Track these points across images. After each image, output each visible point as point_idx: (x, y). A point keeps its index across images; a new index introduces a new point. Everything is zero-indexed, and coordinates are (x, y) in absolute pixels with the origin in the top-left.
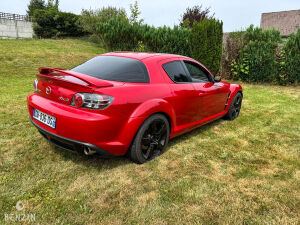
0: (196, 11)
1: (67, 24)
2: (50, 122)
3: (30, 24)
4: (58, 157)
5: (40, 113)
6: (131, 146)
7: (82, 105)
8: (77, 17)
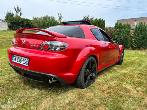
0: (88, 18)
1: (26, 23)
2: (24, 62)
3: (6, 24)
4: (27, 87)
5: (17, 57)
6: (78, 77)
7: (47, 49)
8: (30, 21)
